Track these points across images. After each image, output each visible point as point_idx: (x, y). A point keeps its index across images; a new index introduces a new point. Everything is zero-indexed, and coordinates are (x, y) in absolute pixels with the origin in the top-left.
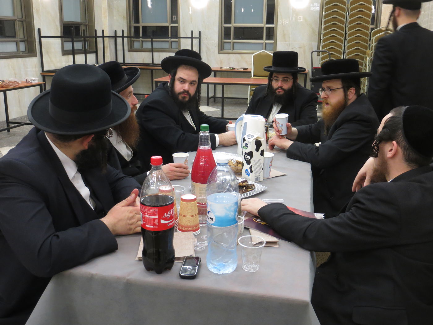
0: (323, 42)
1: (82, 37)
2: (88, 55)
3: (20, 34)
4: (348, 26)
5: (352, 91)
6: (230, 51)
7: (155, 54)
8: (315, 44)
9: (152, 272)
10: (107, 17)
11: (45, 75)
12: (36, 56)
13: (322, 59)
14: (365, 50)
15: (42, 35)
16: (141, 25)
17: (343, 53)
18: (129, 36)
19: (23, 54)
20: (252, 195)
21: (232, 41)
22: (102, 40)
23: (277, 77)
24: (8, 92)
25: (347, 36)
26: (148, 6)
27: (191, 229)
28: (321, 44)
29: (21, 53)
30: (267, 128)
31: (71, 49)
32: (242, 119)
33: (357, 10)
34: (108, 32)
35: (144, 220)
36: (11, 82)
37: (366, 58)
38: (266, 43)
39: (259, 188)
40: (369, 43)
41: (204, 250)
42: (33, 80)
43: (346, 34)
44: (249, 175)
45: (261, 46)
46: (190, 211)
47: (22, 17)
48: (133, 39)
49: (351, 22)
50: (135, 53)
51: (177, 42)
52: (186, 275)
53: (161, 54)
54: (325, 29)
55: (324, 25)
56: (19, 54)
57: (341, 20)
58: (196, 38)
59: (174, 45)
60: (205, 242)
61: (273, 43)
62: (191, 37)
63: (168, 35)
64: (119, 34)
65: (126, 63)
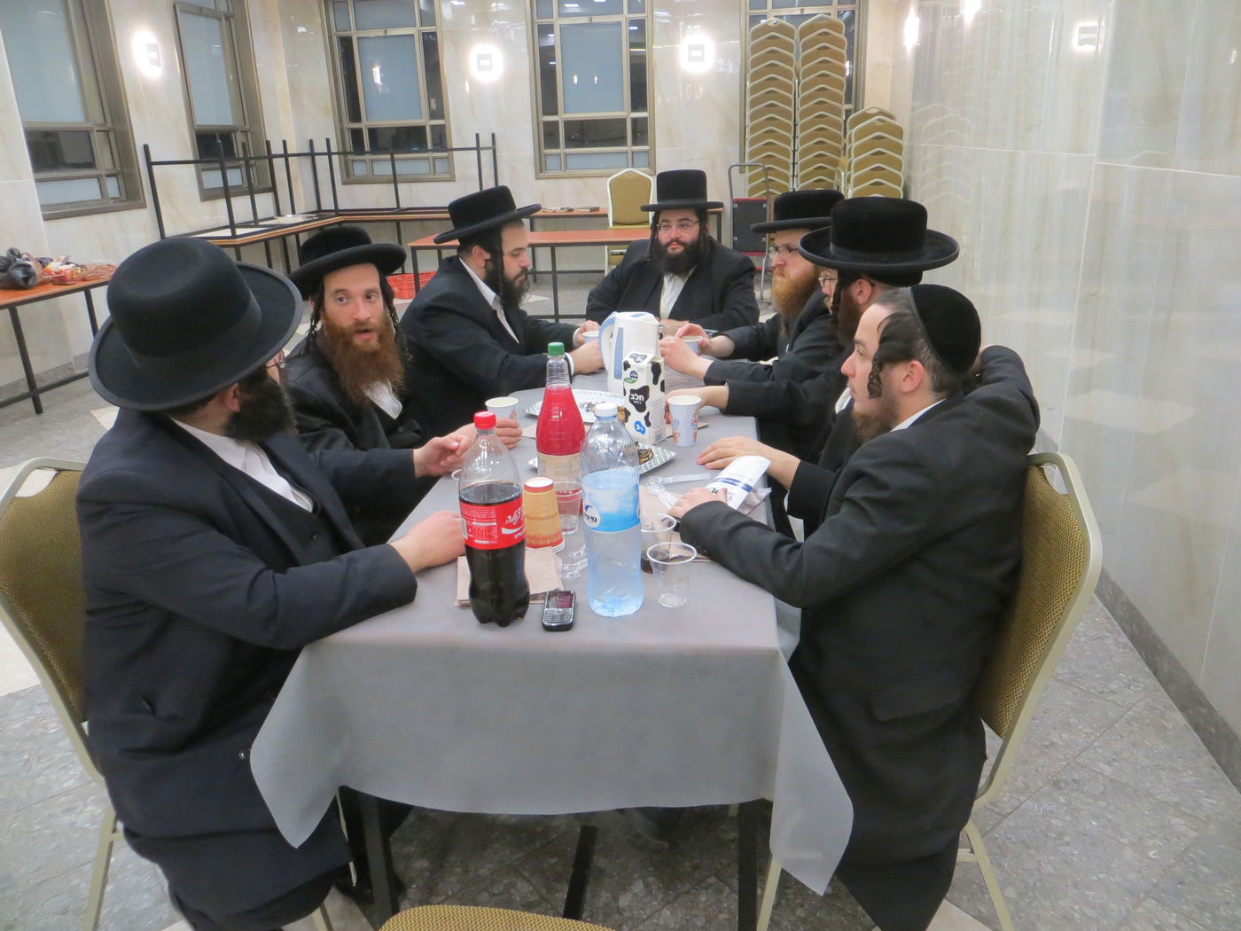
0: (751, 145)
1: (239, 159)
3: (104, 160)
4: (800, 109)
6: (559, 173)
7: (401, 187)
8: (734, 150)
9: (490, 624)
12: (144, 206)
13: (751, 179)
14: (836, 157)
15: (153, 160)
16: (364, 125)
17: (791, 166)
18: (342, 151)
19: (117, 205)
20: (649, 469)
21: (562, 150)
22: (284, 163)
23: (668, 221)
25: (798, 128)
26: (376, 81)
27: (548, 542)
28: (748, 149)
29: (112, 201)
31: (222, 185)
32: (613, 322)
33: (816, 75)
34: (295, 144)
35: (470, 531)
36: (102, 269)
37: (839, 173)
38: (633, 152)
39: (660, 455)
40: (843, 141)
41: (578, 578)
43: (795, 125)
44: (643, 432)
45: (623, 158)
46: (545, 509)
47: (106, 122)
48: (350, 157)
49: (804, 101)
50: (357, 188)
51: (447, 158)
52: (553, 625)
53: (415, 186)
54: (753, 117)
55: (751, 108)
56: (106, 203)
57: (784, 96)
58: (484, 149)
59: (440, 166)
60: (578, 563)
61: (647, 152)
62: (475, 146)
63: (426, 144)
64: (320, 147)
65: (342, 210)
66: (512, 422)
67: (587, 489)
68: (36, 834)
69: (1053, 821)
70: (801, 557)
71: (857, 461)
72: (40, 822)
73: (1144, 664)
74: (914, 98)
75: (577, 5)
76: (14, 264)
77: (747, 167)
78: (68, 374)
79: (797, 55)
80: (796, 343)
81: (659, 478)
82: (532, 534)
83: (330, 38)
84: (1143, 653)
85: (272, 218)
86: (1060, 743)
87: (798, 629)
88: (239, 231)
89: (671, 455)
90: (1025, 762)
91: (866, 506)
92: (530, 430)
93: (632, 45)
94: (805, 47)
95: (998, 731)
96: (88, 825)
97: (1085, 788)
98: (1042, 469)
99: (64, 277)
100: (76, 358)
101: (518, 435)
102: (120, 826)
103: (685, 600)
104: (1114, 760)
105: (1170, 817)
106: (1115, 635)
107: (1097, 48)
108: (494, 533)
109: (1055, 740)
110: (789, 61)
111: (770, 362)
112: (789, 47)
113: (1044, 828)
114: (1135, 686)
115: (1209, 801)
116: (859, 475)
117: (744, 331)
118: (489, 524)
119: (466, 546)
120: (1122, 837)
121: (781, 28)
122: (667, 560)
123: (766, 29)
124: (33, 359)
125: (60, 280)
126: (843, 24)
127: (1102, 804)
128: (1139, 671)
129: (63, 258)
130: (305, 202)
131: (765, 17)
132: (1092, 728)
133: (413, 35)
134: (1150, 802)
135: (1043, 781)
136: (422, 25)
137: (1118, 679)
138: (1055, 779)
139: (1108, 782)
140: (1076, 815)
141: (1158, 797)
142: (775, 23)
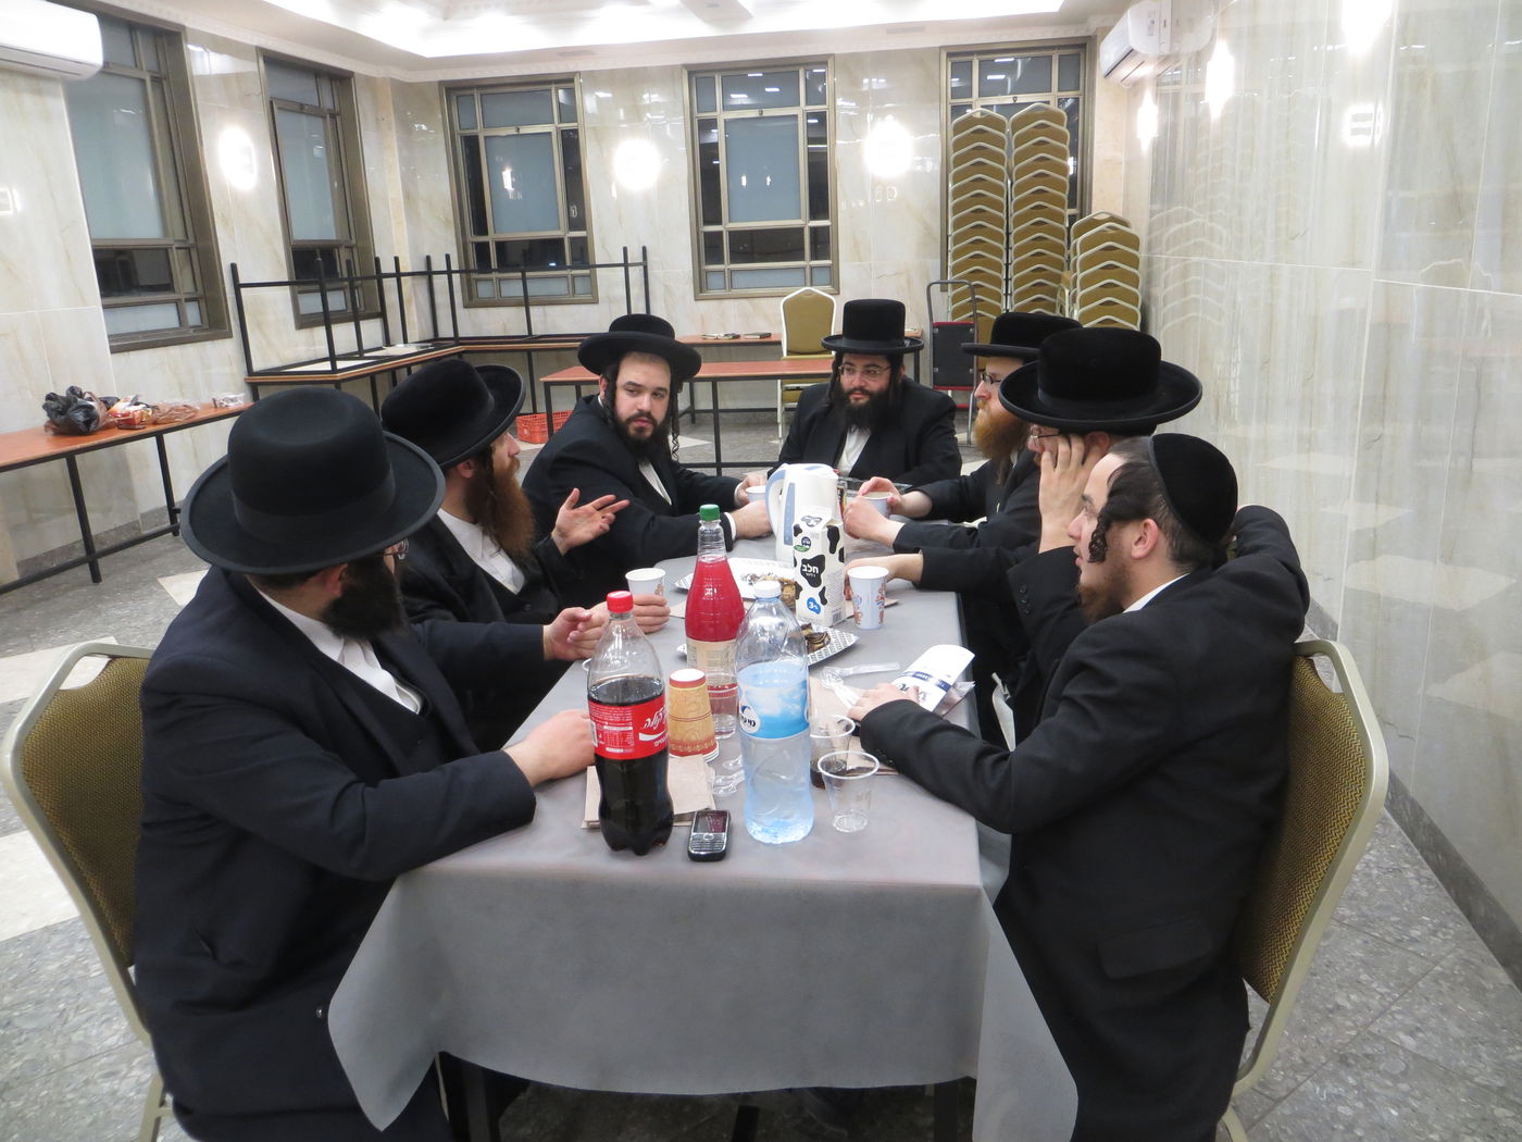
0: (954, 258)
1: (343, 280)
2: (364, 325)
3: (184, 281)
4: (1014, 214)
6: (723, 292)
7: (533, 310)
8: (935, 266)
9: (625, 853)
10: (405, 223)
11: (255, 382)
12: (229, 335)
13: (955, 299)
14: (1059, 272)
15: (242, 281)
16: (491, 238)
17: (1004, 283)
18: (463, 268)
19: (198, 334)
20: (826, 659)
21: (727, 266)
22: (396, 283)
23: (851, 364)
24: (166, 437)
25: (1011, 238)
26: (506, 187)
27: (698, 748)
28: (951, 263)
29: (192, 330)
30: (842, 492)
31: (321, 309)
32: (782, 476)
33: (1032, 174)
34: (409, 261)
36: (177, 410)
37: (1063, 290)
38: (812, 268)
39: (839, 640)
40: (1067, 252)
41: (734, 794)
42: (232, 400)
43: (1008, 234)
44: (818, 612)
45: (799, 275)
46: (693, 708)
47: (187, 237)
48: (474, 276)
49: (1018, 205)
50: (482, 312)
51: (589, 276)
52: (702, 853)
53: (550, 310)
54: (957, 225)
55: (954, 214)
56: (185, 333)
57: (995, 200)
58: (635, 265)
59: (579, 284)
60: (735, 775)
61: (829, 267)
63: (564, 259)
64: (439, 264)
65: (462, 338)
66: (658, 598)
67: (743, 686)
68: (69, 1105)
69: (1340, 1109)
70: (1009, 771)
71: (1078, 650)
72: (74, 1090)
73: (1454, 904)
74: (1153, 199)
75: (745, 96)
76: (75, 405)
77: (949, 285)
78: (133, 535)
79: (1009, 151)
80: (1009, 502)
81: (836, 669)
82: (678, 738)
83: (453, 137)
84: (1453, 891)
85: (380, 348)
86: (1348, 1005)
87: (1007, 861)
88: (340, 365)
89: (851, 639)
90: (1304, 1030)
91: (1090, 707)
92: (678, 608)
93: (811, 141)
94: (1019, 141)
95: (1263, 994)
96: (132, 1094)
97: (1382, 1067)
98: (1312, 661)
99: (133, 419)
100: (143, 516)
101: (665, 615)
102: (169, 1098)
103: (865, 824)
104: (1418, 1029)
105: (1493, 1106)
106: (1417, 867)
107: (1373, 141)
108: (630, 740)
109: (1341, 1000)
110: (999, 158)
111: (976, 524)
112: (1000, 142)
113: (1328, 1118)
114: (1444, 934)
116: (1080, 668)
117: (943, 486)
118: (622, 729)
119: (596, 755)
120: (1431, 1133)
121: (989, 120)
122: (844, 772)
123: (971, 121)
124: (91, 516)
125: (128, 423)
126: (1064, 113)
127: (1404, 1087)
128: (1448, 914)
129: (132, 397)
130: (418, 327)
131: (970, 106)
132: (1388, 987)
133: (550, 133)
134: (1468, 1087)
135: (1326, 1056)
136: (561, 121)
137: (1422, 923)
138: (1341, 1053)
139: (1411, 1058)
140: (1370, 1101)
141: (1476, 1080)
142: (982, 114)
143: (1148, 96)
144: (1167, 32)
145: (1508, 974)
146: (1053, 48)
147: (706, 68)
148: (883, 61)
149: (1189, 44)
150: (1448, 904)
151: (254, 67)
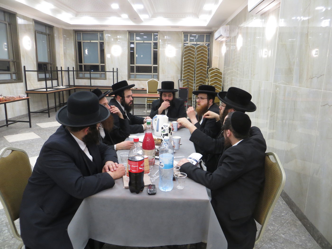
0: (184, 74)
1: (49, 71)
2: (53, 81)
3: (13, 69)
5: (211, 101)
6: (134, 79)
7: (92, 80)
8: (179, 76)
9: (134, 193)
10: (64, 60)
11: (28, 93)
12: (22, 82)
13: (184, 83)
14: (205, 79)
15: (26, 70)
16: (83, 64)
17: (194, 80)
18: (76, 70)
19: (15, 81)
21: (135, 73)
22: (61, 73)
24: (7, 104)
26: (86, 53)
27: (147, 172)
28: (183, 76)
31: (44, 77)
33: (200, 58)
34: (64, 68)
36: (11, 98)
38: (153, 75)
40: (207, 75)
41: (155, 182)
42: (24, 96)
43: (195, 70)
45: (151, 76)
47: (14, 60)
48: (79, 72)
49: (197, 65)
50: (80, 80)
51: (105, 74)
52: (151, 193)
53: (96, 80)
54: (184, 68)
55: (184, 66)
56: (12, 81)
57: (192, 63)
58: (115, 72)
59: (103, 76)
60: (155, 178)
61: (157, 75)
62: (113, 71)
63: (99, 70)
64: (71, 69)
65: (76, 86)
70: (213, 177)
71: (226, 153)
74: (225, 65)
75: (139, 38)
77: (182, 80)
79: (196, 53)
82: (145, 170)
83: (76, 42)
84: (289, 206)
85: (57, 87)
86: (271, 229)
88: (48, 90)
91: (229, 164)
93: (154, 48)
94: (198, 51)
95: (260, 223)
97: (278, 241)
98: (269, 156)
103: (184, 188)
104: (285, 233)
108: (137, 169)
109: (269, 228)
110: (194, 55)
112: (194, 52)
114: (288, 214)
115: (309, 244)
116: (227, 156)
121: (192, 47)
123: (188, 47)
126: (207, 46)
127: (283, 245)
128: (289, 211)
130: (65, 82)
131: (188, 44)
132: (278, 225)
133: (97, 43)
134: (295, 245)
135: (267, 239)
136: (100, 40)
137: (284, 212)
138: (270, 238)
139: (284, 239)
140: (277, 248)
141: (296, 243)
142: (190, 45)
143: (224, 44)
144: (228, 32)
145: (301, 222)
146: (205, 33)
147: (133, 32)
148: (170, 33)
149: (233, 35)
150: (289, 209)
151: (32, 23)
